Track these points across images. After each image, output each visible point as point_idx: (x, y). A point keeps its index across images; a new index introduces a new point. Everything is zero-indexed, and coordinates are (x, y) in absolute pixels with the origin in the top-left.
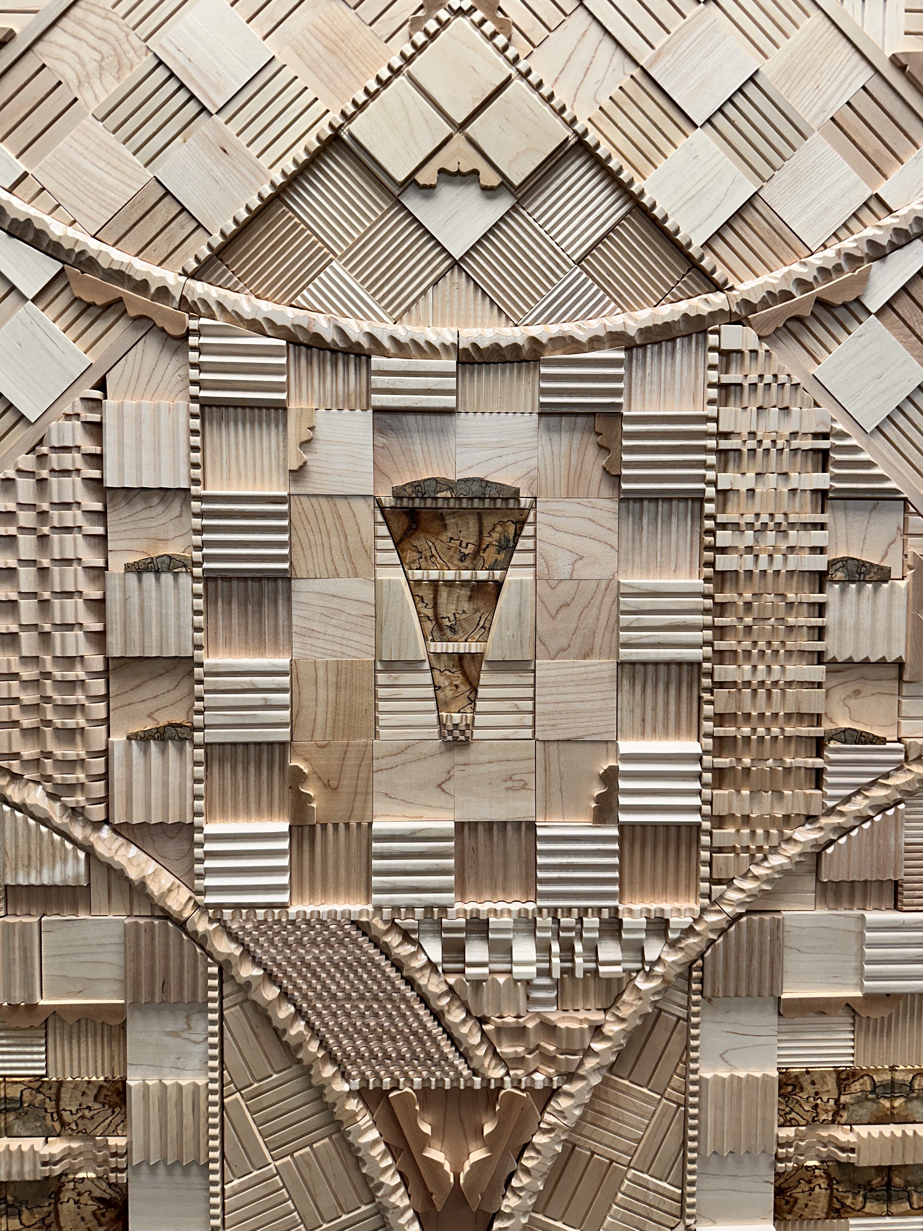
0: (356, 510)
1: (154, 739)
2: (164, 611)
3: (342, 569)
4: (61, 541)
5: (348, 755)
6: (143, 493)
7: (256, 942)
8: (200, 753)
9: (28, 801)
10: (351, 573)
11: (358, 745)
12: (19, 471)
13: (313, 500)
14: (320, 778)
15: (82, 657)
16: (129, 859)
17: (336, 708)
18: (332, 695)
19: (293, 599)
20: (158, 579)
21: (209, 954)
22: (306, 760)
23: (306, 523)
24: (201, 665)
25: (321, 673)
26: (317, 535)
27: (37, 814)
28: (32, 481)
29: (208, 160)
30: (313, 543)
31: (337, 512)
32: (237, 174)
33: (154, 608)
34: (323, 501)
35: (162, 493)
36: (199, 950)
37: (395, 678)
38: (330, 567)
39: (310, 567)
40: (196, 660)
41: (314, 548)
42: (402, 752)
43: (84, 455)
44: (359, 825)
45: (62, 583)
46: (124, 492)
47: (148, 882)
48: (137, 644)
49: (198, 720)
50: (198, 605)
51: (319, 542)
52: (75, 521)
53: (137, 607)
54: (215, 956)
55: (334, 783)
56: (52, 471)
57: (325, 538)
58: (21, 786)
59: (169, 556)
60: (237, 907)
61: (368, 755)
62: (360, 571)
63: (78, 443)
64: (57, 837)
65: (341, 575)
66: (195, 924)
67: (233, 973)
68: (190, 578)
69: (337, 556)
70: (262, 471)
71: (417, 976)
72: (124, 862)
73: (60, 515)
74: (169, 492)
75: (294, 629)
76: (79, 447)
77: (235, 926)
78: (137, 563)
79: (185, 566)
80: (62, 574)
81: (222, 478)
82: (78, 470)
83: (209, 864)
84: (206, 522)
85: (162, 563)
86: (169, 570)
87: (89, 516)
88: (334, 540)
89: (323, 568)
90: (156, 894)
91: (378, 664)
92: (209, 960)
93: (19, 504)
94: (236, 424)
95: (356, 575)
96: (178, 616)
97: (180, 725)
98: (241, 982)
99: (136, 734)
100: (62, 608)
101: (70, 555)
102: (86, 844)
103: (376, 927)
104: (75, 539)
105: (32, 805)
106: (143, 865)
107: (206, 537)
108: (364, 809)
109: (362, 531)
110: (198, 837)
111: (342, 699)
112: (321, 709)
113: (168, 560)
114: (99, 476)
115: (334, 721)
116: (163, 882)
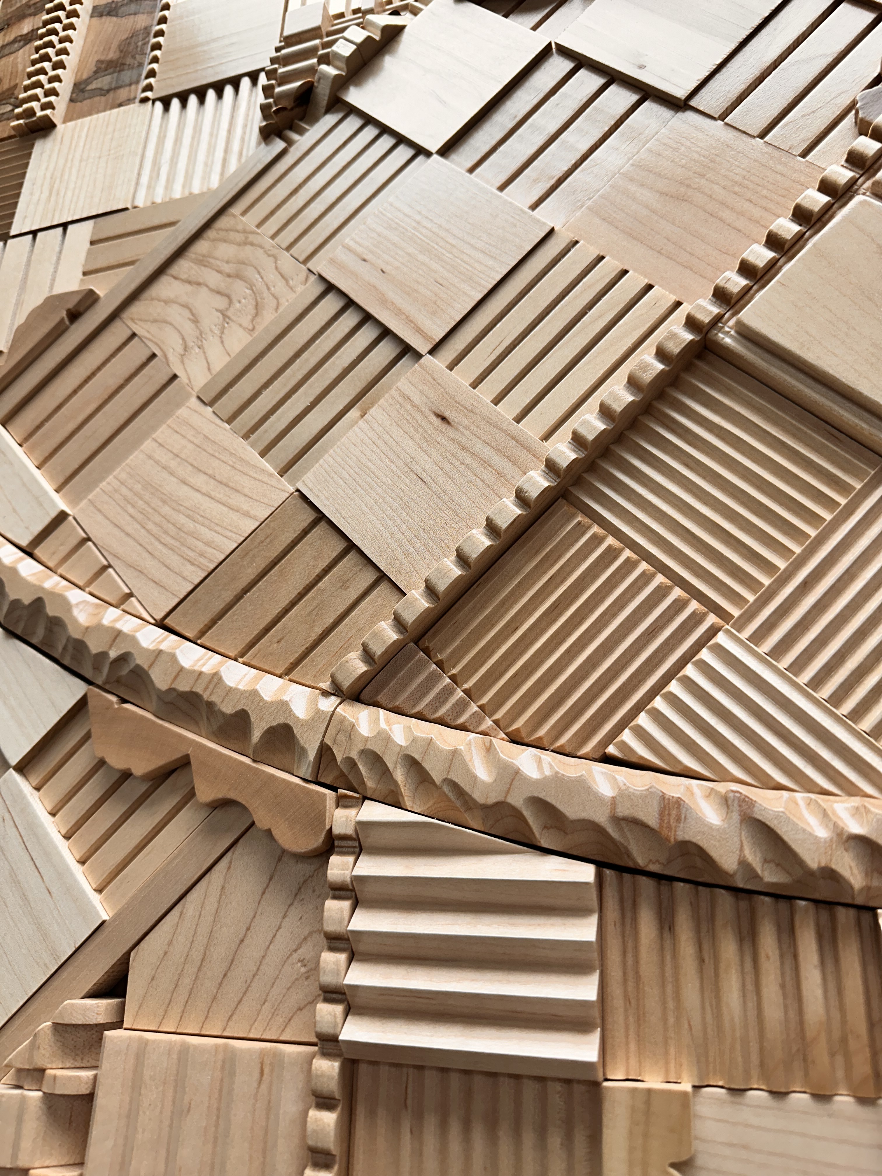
29: (407, 443)
32: (468, 460)
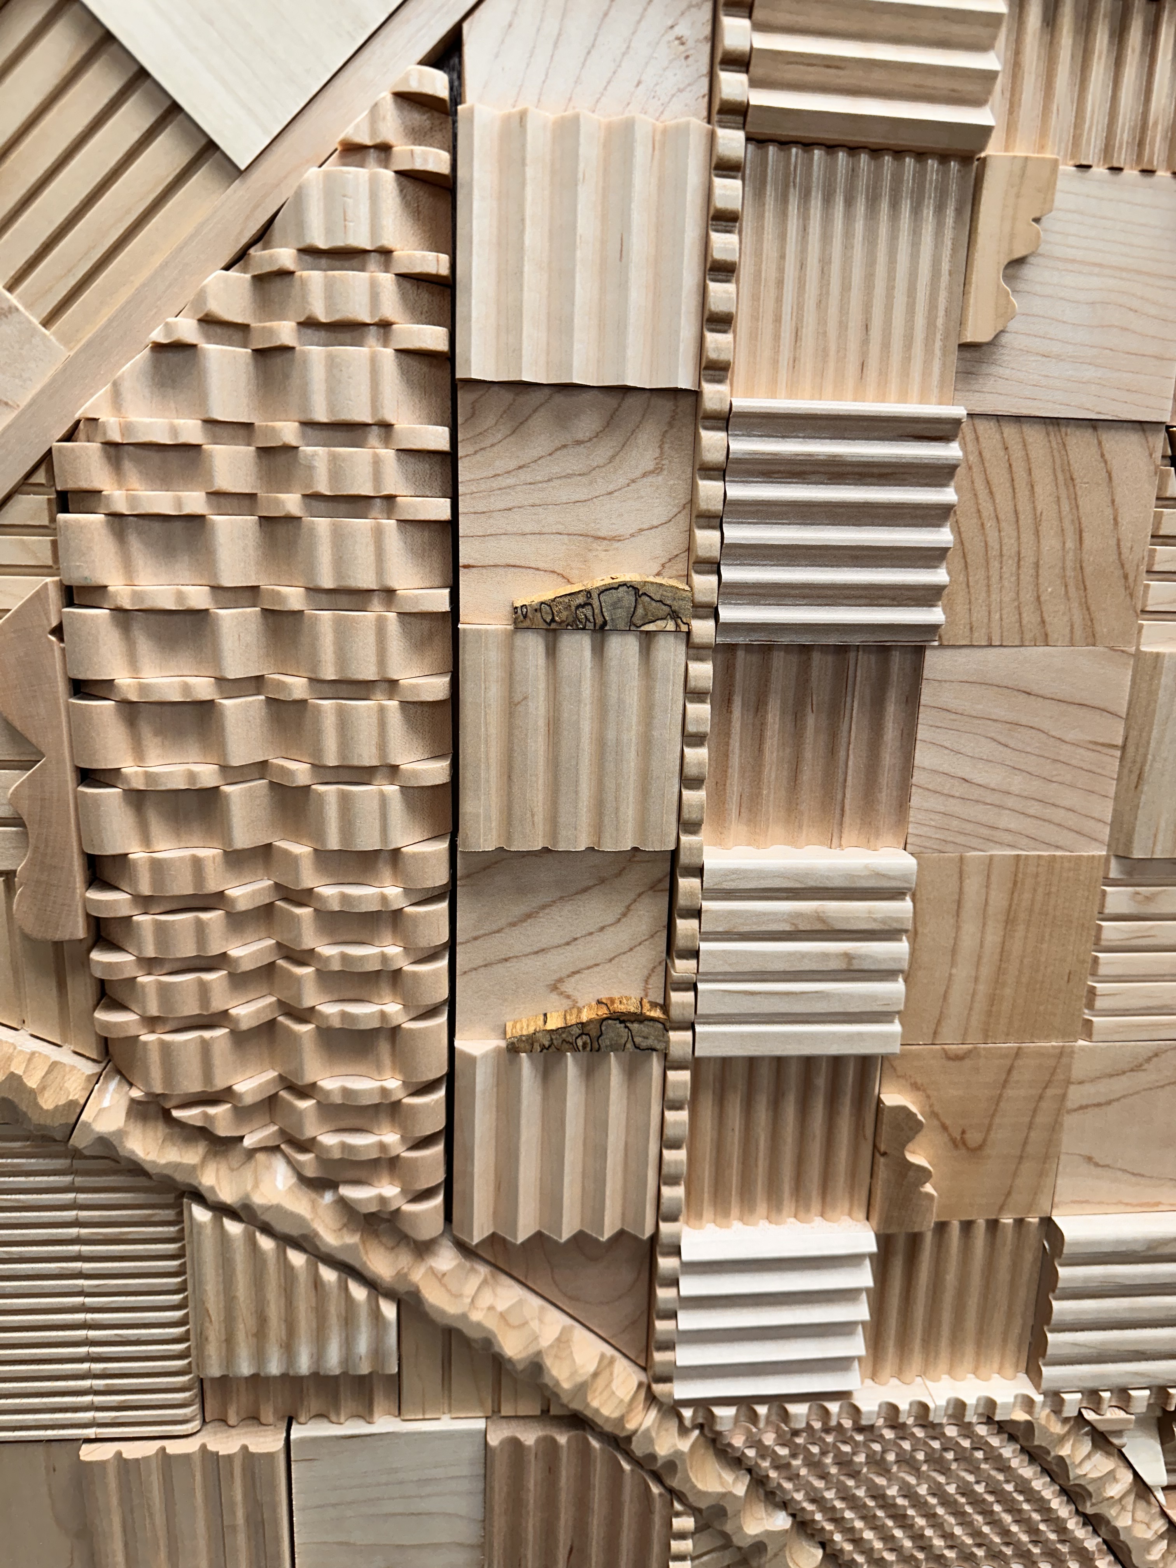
0: (1115, 464)
1: (575, 1049)
2: (611, 735)
3: (1058, 625)
4: (339, 538)
5: (1015, 1076)
6: (559, 399)
7: (781, 1466)
8: (681, 1077)
9: (259, 1199)
10: (1078, 633)
11: (1040, 1054)
12: (209, 322)
13: (1010, 431)
14: (944, 1128)
15: (396, 852)
16: (503, 1316)
17: (1000, 971)
18: (993, 938)
19: (924, 699)
20: (599, 650)
21: (680, 1496)
22: (916, 1087)
23: (983, 494)
24: (698, 871)
25: (973, 886)
26: (1008, 529)
27: (281, 1227)
28: (243, 353)
30: (994, 553)
31: (1067, 468)
33: (587, 727)
34: (1035, 436)
35: (611, 401)
36: (656, 1489)
37: (1149, 899)
38: (1030, 617)
39: (979, 614)
40: (684, 859)
41: (995, 564)
42: (1137, 1068)
43: (402, 276)
44: (1020, 1222)
45: (342, 658)
46: (507, 396)
47: (548, 1361)
48: (539, 818)
49: (683, 1005)
50: (698, 721)
51: (1010, 547)
52: (377, 476)
53: (542, 723)
54: (691, 1499)
55: (974, 1137)
56: (309, 324)
57: (1027, 537)
58: (235, 1165)
59: (634, 589)
60: (746, 1403)
61: (1060, 1076)
62: (1102, 629)
63: (387, 241)
64: (328, 1275)
65: (1053, 636)
66: (651, 1441)
67: (729, 1528)
68: (682, 648)
69: (1050, 588)
70: (886, 345)
71: (1111, 1513)
72: (491, 1324)
73: (334, 459)
74: (631, 401)
75: (918, 777)
76: (386, 253)
77: (738, 1441)
78: (549, 604)
79: (674, 615)
80: (342, 632)
81: (775, 362)
82: (385, 326)
83: (688, 1321)
84: (738, 491)
85: (615, 605)
86: (632, 626)
87: (413, 464)
88: (1050, 543)
89: (1011, 618)
90: (566, 1385)
91: (1113, 863)
92: (678, 1506)
93: (210, 423)
94: (828, 200)
95: (1092, 639)
96: (647, 744)
97: (640, 1018)
98: (744, 1543)
99: (531, 1040)
100: (344, 722)
101: (366, 580)
102: (402, 1288)
103: (1045, 1430)
104: (378, 534)
105: (269, 1208)
106: (534, 1325)
107: (735, 533)
108: (1036, 1191)
109: (1124, 521)
110: (666, 1263)
111: (1016, 947)
112: (962, 972)
113: (629, 599)
114: (442, 345)
115: (992, 999)
116: (579, 1359)
